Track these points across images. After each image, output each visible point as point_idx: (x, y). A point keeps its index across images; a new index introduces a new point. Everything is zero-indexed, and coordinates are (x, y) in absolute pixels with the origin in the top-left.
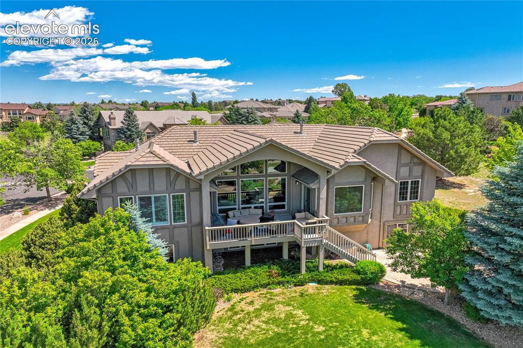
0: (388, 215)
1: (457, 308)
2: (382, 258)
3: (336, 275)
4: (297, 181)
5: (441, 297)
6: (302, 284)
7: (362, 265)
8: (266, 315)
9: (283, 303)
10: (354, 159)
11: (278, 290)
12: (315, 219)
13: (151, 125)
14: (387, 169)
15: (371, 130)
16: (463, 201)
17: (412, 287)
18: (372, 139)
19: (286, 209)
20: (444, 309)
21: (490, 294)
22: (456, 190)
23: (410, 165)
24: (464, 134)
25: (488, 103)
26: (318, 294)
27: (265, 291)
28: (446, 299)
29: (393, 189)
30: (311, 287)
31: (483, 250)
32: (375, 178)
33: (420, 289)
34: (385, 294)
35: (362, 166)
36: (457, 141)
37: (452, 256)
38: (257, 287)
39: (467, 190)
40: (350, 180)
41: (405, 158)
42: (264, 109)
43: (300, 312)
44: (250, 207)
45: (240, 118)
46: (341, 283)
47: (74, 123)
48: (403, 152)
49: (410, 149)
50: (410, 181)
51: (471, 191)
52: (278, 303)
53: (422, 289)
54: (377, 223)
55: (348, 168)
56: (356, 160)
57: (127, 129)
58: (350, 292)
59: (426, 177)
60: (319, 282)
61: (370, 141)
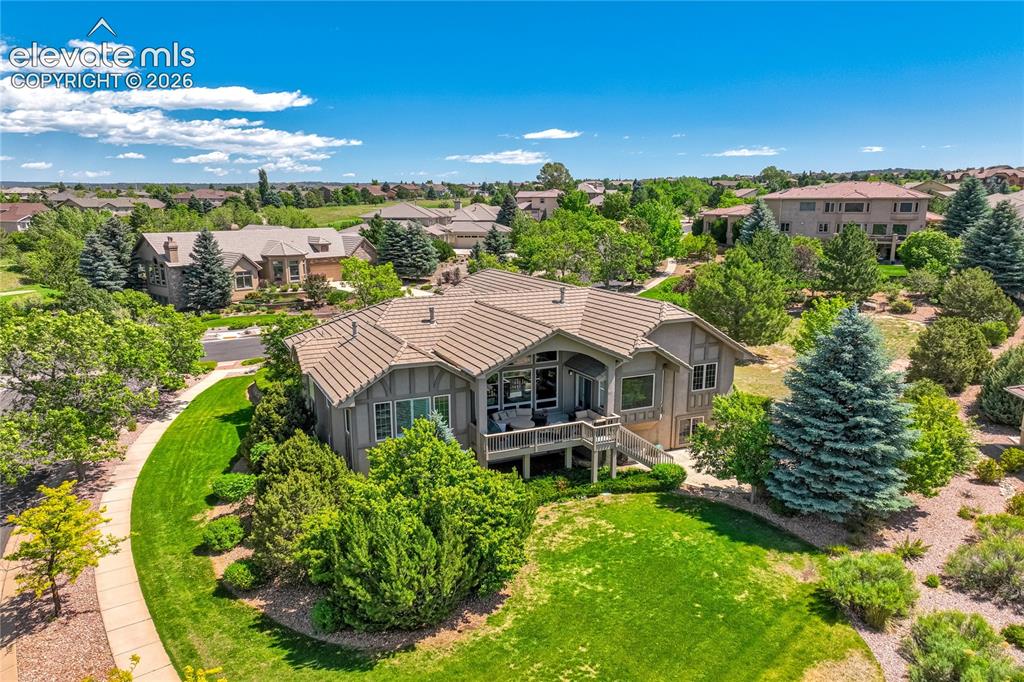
0: (681, 409)
1: (764, 506)
2: (683, 459)
3: (631, 482)
4: (570, 371)
5: (746, 497)
6: (594, 494)
7: (660, 469)
8: (568, 528)
9: (581, 515)
10: (645, 345)
11: (570, 503)
12: (603, 419)
13: (244, 259)
14: (680, 353)
15: (659, 305)
16: (765, 382)
17: (716, 490)
18: (663, 319)
19: (557, 407)
20: (751, 508)
21: (793, 485)
22: (756, 365)
23: (705, 347)
24: (765, 286)
25: (796, 214)
26: (616, 503)
27: (555, 505)
28: (752, 499)
29: (686, 376)
30: (606, 497)
31: (787, 442)
32: (666, 364)
33: (725, 491)
34: (689, 498)
35: (653, 352)
36: (755, 297)
37: (757, 451)
38: (546, 501)
39: (770, 365)
40: (639, 368)
41: (700, 338)
42: (430, 219)
43: (603, 522)
44: (515, 407)
45: (398, 242)
46: (638, 490)
47: (98, 258)
48: (697, 330)
49: (705, 327)
50: (705, 365)
51: (775, 366)
52: (576, 515)
53: (727, 491)
54: (668, 418)
55: (639, 355)
56: (647, 346)
57: (203, 267)
58: (650, 499)
59: (723, 359)
60: (615, 491)
61: (661, 322)
